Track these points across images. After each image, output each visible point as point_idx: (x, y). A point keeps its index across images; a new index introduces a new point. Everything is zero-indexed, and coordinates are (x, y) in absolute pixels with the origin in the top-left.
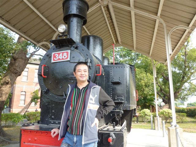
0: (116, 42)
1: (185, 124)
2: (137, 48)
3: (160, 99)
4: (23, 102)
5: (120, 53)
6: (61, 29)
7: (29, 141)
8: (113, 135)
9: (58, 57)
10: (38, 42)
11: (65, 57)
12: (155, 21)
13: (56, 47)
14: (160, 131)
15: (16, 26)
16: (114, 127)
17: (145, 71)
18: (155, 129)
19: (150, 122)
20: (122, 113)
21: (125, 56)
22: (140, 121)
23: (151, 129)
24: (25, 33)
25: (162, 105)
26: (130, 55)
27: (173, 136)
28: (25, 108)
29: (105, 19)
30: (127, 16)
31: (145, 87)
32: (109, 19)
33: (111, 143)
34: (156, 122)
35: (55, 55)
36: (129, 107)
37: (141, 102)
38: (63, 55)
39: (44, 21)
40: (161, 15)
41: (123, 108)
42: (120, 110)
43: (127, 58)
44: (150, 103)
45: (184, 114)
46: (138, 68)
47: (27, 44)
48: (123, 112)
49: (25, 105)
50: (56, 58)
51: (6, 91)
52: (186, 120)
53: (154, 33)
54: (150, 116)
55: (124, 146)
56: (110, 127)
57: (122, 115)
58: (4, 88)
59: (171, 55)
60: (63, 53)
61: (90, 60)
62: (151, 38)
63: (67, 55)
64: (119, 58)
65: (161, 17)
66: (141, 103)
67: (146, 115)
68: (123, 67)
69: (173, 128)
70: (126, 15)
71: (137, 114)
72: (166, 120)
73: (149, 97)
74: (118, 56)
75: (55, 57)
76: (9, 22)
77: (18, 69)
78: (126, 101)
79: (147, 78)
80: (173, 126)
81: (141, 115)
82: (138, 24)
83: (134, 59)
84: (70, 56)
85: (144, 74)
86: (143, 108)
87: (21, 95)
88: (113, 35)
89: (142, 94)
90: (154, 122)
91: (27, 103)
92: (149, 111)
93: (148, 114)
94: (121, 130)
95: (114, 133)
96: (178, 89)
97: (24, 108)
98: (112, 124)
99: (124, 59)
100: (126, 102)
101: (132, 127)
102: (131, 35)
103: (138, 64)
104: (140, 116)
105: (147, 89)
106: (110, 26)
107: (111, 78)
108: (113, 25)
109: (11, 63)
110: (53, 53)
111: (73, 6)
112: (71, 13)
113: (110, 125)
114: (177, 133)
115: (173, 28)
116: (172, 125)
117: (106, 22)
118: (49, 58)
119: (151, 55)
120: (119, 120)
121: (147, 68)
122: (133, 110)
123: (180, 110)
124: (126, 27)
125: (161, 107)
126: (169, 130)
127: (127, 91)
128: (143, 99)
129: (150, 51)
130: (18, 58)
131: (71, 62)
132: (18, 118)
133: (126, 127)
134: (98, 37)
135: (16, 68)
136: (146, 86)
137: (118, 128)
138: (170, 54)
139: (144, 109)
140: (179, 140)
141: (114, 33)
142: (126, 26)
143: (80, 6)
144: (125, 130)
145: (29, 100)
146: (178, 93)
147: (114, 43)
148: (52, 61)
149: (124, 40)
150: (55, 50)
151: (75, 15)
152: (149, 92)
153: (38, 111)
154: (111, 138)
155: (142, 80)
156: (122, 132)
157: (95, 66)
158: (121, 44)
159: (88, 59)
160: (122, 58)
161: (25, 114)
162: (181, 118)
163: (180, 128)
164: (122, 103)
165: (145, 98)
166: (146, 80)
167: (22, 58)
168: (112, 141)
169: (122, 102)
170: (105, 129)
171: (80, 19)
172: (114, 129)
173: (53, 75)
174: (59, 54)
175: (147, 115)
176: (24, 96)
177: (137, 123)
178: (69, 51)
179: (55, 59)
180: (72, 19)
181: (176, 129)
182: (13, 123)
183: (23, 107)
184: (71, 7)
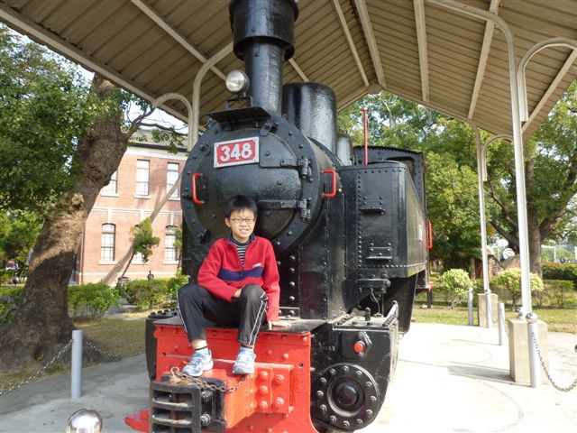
0: (369, 81)
1: (567, 312)
2: (431, 98)
3: (501, 238)
4: (108, 253)
5: (383, 105)
6: (233, 82)
7: (176, 350)
8: (367, 337)
9: (230, 153)
10: (154, 93)
11: (246, 153)
12: (484, 24)
13: (223, 127)
14: (493, 330)
15: (97, 56)
16: (367, 318)
17: (457, 160)
18: (478, 325)
19: (465, 305)
20: (386, 285)
21: (396, 113)
22: (440, 304)
23: (469, 325)
24: (120, 72)
25: (505, 257)
26: (413, 111)
27: (521, 342)
28: (117, 269)
29: (337, 19)
30: (402, 7)
31: (456, 208)
32: (350, 15)
33: (361, 354)
34: (482, 305)
35: (223, 149)
36: (406, 270)
37: (442, 249)
38: (241, 149)
39: (171, 37)
40: (499, 6)
41: (388, 274)
42: (383, 277)
43: (403, 120)
44: (471, 251)
45: (569, 282)
46: (435, 153)
47: (122, 99)
48: (389, 282)
49: (116, 262)
50: (225, 156)
51: (74, 227)
52: (571, 300)
53: (479, 56)
54: (466, 288)
55: (392, 361)
56: (359, 320)
57: (388, 289)
58: (69, 221)
59: (526, 125)
60: (241, 144)
61: (309, 160)
62: (472, 68)
63: (253, 148)
64: (380, 120)
65: (499, 15)
66: (444, 252)
67: (457, 285)
68: (391, 170)
69: (524, 321)
70: (398, 6)
71: (428, 286)
72: (514, 300)
73: (466, 235)
74: (376, 115)
75: (221, 153)
76: (79, 46)
77: (100, 168)
78: (398, 255)
79: (461, 181)
80: (524, 317)
81: (442, 285)
82: (433, 31)
83: (424, 121)
84: (260, 151)
85: (454, 167)
86: (448, 267)
87: (103, 233)
88: (362, 62)
89: (446, 228)
90: (475, 305)
91: (120, 257)
92: (466, 274)
93: (462, 284)
94: (384, 325)
95: (368, 333)
96: (555, 210)
97: (114, 269)
98: (364, 312)
99: (394, 121)
100: (397, 259)
101: (412, 318)
102: (415, 61)
103: (436, 138)
104: (441, 289)
105: (460, 213)
106: (353, 37)
107: (358, 198)
108: (362, 32)
109: (80, 150)
110: (217, 145)
111: (257, 13)
112: (253, 35)
113: (358, 315)
114: (531, 335)
115: (536, 43)
116: (520, 315)
117: (341, 27)
118: (208, 155)
119: (474, 116)
120: (380, 302)
121: (461, 151)
122: (415, 275)
123: (560, 271)
124: (400, 39)
125: (503, 264)
126: (510, 325)
127: (399, 231)
128: (449, 241)
129: (469, 105)
130: (99, 138)
131: (262, 165)
132: (107, 297)
133: (396, 319)
134: (324, 87)
135: (95, 164)
136: (457, 203)
137: (378, 320)
138: (524, 123)
139: (453, 270)
140: (535, 350)
141: (364, 56)
142: (399, 35)
143: (276, 14)
144: (394, 324)
145: (125, 246)
146: (555, 222)
147: (364, 84)
148: (216, 165)
149: (394, 74)
150: (219, 134)
151: (264, 40)
152: (468, 220)
153: (155, 278)
154: (360, 344)
155: (446, 186)
156: (388, 329)
157: (321, 174)
158: (384, 85)
159: (302, 158)
160: (388, 120)
161: (118, 285)
162: (560, 294)
163: (540, 322)
164: (386, 261)
165: (455, 238)
166: (458, 187)
167: (109, 137)
168: (364, 351)
169: (388, 258)
170: (347, 323)
171: (276, 47)
172: (368, 324)
173: (218, 199)
174: (232, 146)
175: (461, 287)
176: (112, 235)
177: (429, 307)
178: (256, 139)
179: (222, 158)
180: (255, 50)
181: (529, 323)
182: (94, 310)
183: (111, 268)
184: (252, 17)
